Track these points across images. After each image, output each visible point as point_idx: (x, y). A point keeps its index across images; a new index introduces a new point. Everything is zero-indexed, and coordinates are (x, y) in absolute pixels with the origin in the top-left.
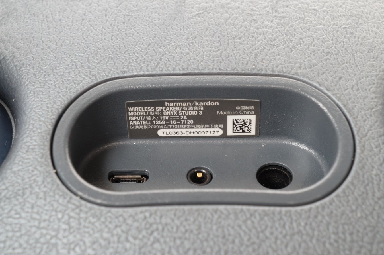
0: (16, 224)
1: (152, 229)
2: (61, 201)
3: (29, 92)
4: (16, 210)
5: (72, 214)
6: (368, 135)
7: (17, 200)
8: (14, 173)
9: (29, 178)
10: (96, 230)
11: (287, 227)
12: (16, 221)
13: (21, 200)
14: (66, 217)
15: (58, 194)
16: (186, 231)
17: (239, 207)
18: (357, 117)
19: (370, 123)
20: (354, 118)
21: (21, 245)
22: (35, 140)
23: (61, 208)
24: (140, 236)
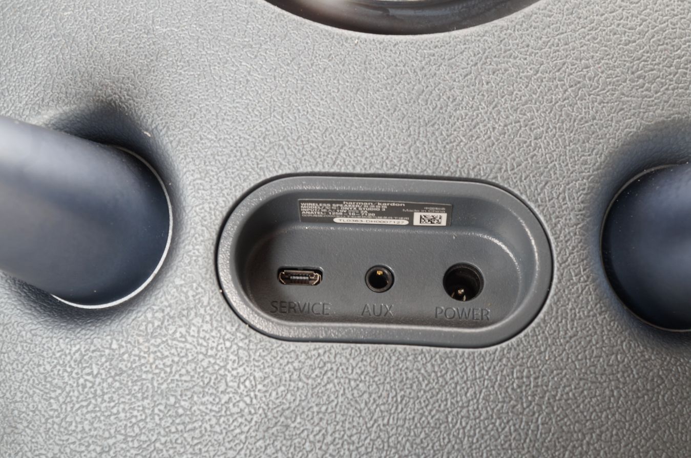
0: (182, 348)
1: (326, 369)
2: (228, 328)
3: (188, 183)
4: (180, 333)
5: (241, 344)
6: (569, 259)
7: (182, 320)
8: (176, 287)
9: (193, 296)
10: (266, 365)
11: (469, 371)
12: (182, 345)
13: (185, 321)
14: (235, 347)
15: (225, 320)
16: (362, 373)
17: (420, 348)
18: (559, 237)
19: (573, 244)
20: (556, 239)
21: (188, 372)
22: (198, 250)
23: (228, 336)
24: (313, 376)
